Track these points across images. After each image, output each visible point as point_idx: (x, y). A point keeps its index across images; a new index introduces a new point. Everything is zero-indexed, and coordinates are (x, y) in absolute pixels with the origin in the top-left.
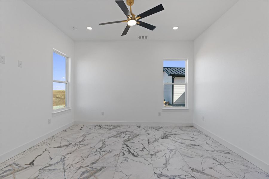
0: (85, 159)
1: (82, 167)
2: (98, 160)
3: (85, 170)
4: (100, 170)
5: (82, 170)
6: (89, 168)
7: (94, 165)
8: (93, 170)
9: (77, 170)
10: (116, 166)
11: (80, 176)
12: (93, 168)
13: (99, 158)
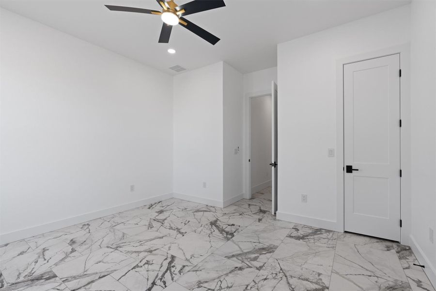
0: (253, 284)
1: (257, 269)
2: (230, 272)
3: (252, 262)
4: (233, 256)
5: (257, 264)
6: (248, 263)
7: (239, 265)
8: (243, 259)
9: (263, 266)
10: (212, 254)
11: (258, 256)
12: (242, 262)
13: (227, 275)
